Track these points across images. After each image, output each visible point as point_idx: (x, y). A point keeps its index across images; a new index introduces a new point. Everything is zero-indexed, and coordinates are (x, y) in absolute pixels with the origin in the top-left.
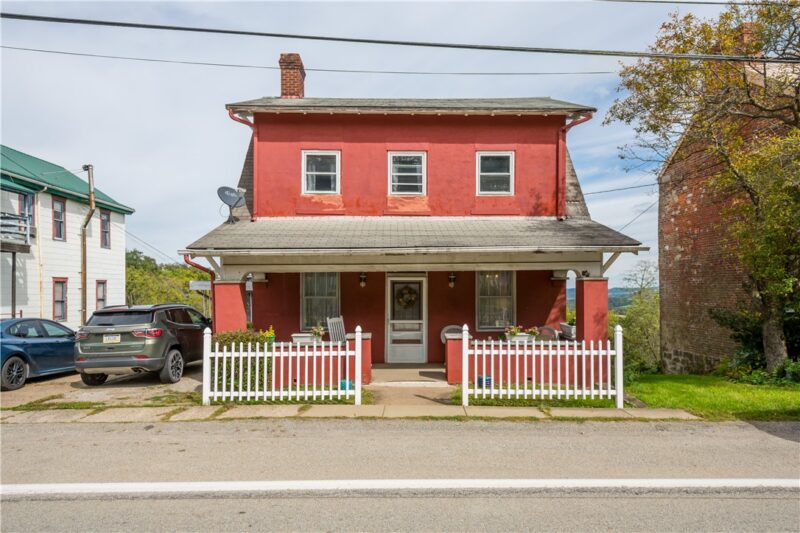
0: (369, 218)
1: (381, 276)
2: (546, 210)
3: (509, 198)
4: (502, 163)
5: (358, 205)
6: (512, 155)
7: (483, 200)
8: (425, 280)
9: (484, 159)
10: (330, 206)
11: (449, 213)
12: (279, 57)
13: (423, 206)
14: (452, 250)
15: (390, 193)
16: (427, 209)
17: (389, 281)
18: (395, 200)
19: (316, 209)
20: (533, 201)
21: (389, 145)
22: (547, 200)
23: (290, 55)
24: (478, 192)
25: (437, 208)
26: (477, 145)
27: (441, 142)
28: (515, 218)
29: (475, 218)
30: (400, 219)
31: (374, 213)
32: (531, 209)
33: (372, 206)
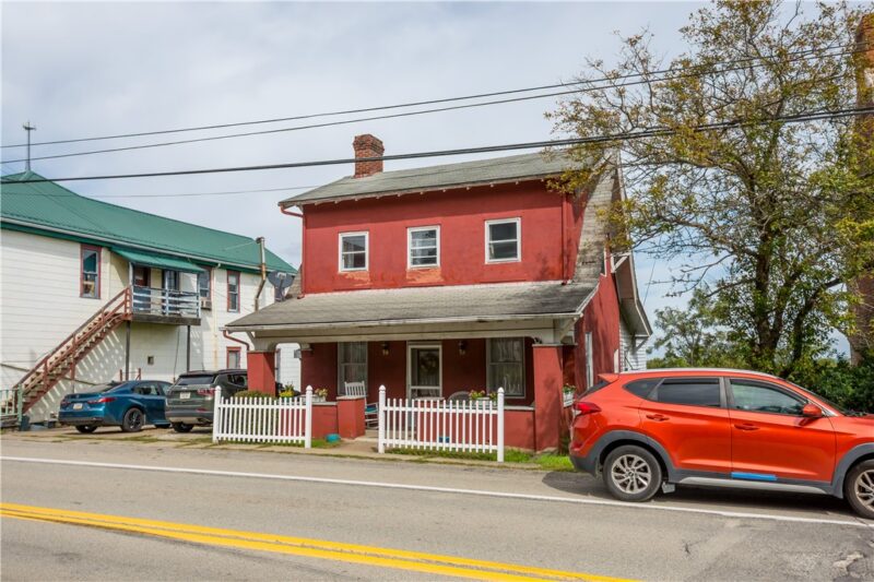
0: (391, 291)
1: (403, 344)
2: (553, 274)
3: (516, 264)
4: (509, 230)
5: (382, 279)
6: (518, 221)
7: (492, 267)
8: (440, 347)
9: (492, 227)
10: (360, 281)
11: (460, 283)
12: (353, 140)
13: (436, 277)
14: (408, 321)
15: (410, 266)
16: (440, 279)
17: (409, 348)
18: (413, 272)
19: (348, 285)
20: (540, 266)
21: (408, 222)
22: (553, 264)
23: (362, 136)
24: (488, 260)
25: (449, 278)
26: (485, 215)
27: (453, 214)
28: (522, 284)
29: (484, 286)
30: (417, 290)
31: (395, 286)
32: (537, 273)
33: (393, 280)
